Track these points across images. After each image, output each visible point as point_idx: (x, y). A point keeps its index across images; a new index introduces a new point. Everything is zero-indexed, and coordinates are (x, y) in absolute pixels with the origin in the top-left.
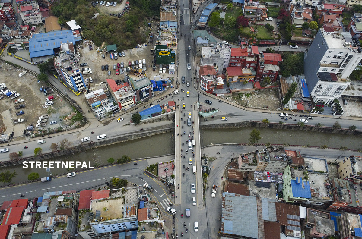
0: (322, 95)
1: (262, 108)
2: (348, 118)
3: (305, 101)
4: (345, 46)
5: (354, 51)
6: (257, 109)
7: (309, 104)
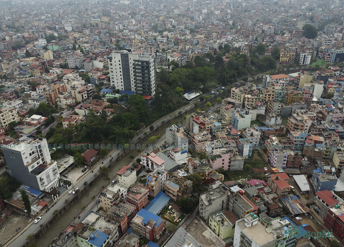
0: (48, 184)
1: (16, 233)
2: (77, 182)
3: (42, 198)
4: (29, 143)
5: (38, 142)
6: (12, 238)
7: (46, 196)
